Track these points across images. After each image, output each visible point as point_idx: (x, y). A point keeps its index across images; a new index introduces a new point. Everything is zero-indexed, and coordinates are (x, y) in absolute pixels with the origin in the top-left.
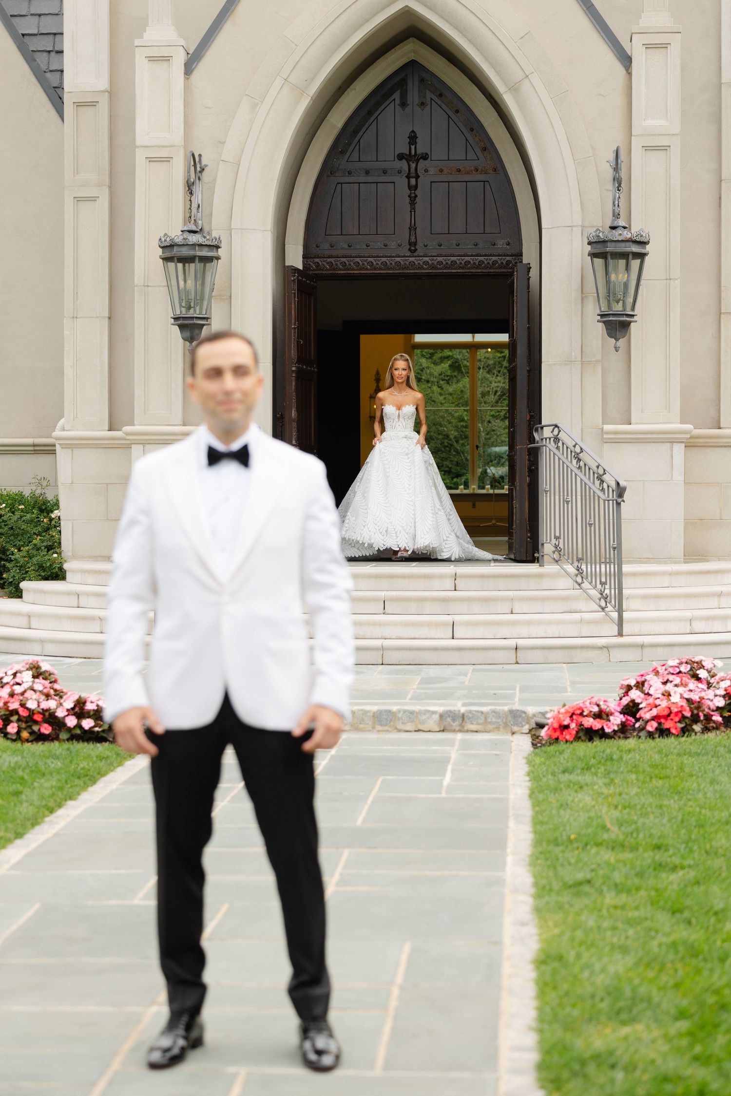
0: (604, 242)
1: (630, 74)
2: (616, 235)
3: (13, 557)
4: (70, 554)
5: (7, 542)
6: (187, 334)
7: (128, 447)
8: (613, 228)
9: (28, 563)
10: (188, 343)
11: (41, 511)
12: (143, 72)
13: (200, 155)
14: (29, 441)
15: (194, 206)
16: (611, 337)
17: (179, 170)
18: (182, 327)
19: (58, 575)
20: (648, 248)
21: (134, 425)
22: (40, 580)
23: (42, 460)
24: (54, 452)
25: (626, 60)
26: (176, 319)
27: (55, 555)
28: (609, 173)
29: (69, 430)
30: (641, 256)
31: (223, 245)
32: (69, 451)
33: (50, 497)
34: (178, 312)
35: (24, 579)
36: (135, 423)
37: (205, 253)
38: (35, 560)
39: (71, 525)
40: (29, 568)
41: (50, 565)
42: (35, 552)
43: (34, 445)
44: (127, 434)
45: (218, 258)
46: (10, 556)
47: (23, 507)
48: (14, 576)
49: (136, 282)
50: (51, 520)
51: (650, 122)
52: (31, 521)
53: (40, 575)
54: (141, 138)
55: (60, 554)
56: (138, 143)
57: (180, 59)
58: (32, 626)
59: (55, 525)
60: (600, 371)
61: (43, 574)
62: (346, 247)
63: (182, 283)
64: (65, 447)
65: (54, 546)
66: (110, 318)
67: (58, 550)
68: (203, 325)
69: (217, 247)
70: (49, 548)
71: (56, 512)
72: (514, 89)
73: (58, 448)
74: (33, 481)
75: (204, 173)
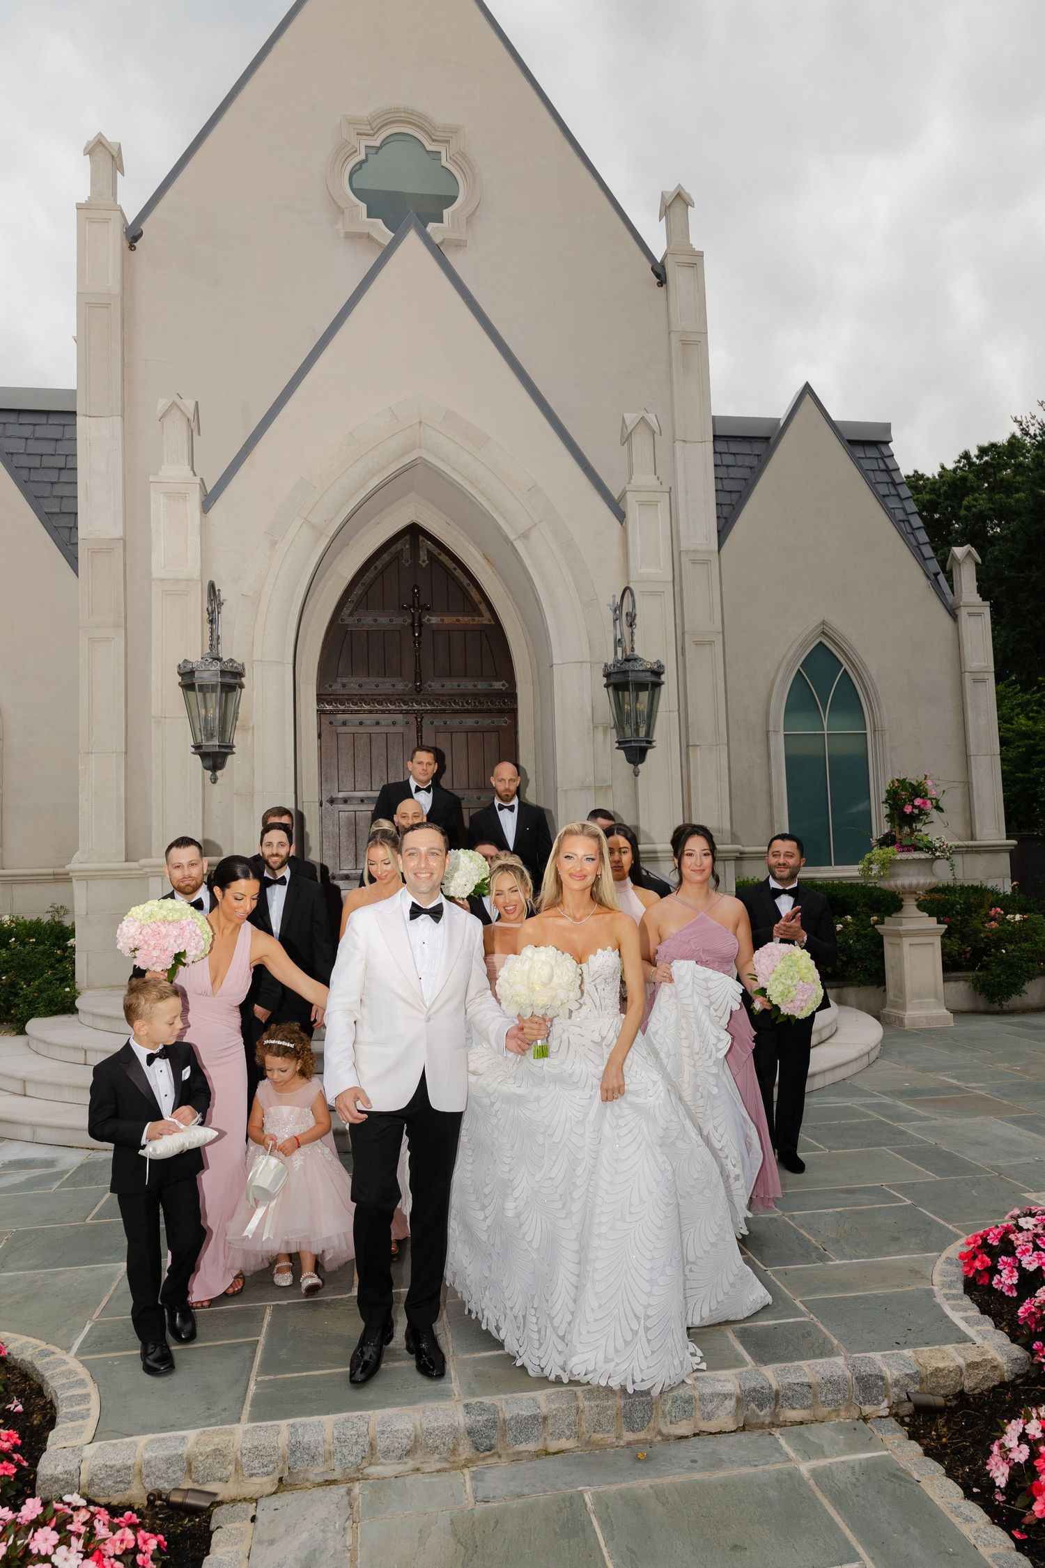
0: (626, 672)
1: (625, 530)
2: (638, 666)
3: (22, 993)
4: (85, 985)
5: (17, 976)
6: (210, 763)
7: (145, 877)
8: (628, 660)
9: (38, 997)
10: (209, 773)
11: (58, 938)
12: (159, 506)
13: (219, 590)
14: (50, 871)
15: (215, 637)
16: (630, 761)
17: (197, 603)
18: (204, 756)
19: (70, 1009)
20: (663, 678)
21: (151, 857)
22: (51, 1016)
23: (61, 888)
24: (70, 880)
25: (621, 516)
26: (197, 747)
27: (67, 989)
28: (609, 616)
29: (85, 863)
30: (657, 685)
31: (247, 673)
32: (84, 882)
33: (67, 923)
34: (199, 740)
35: (32, 1016)
36: (153, 855)
37: (228, 680)
38: (45, 995)
39: (85, 955)
40: (38, 1004)
41: (62, 999)
42: (46, 986)
43: (54, 875)
44: (144, 867)
45: (242, 686)
46: (19, 991)
47: (34, 940)
48: (22, 1013)
49: (153, 714)
50: (65, 949)
51: (644, 570)
52: (44, 952)
53: (51, 1011)
54: (157, 572)
55: (73, 987)
56: (155, 575)
57: (195, 499)
58: (28, 1093)
59: (68, 956)
60: (611, 795)
61: (54, 1009)
62: (357, 687)
63: (203, 712)
64: (80, 879)
65: (68, 978)
66: (126, 753)
67: (71, 983)
68: (227, 754)
69: (241, 675)
70: (62, 980)
71: (72, 940)
72: (525, 536)
73: (74, 880)
74: (51, 909)
75: (223, 608)
